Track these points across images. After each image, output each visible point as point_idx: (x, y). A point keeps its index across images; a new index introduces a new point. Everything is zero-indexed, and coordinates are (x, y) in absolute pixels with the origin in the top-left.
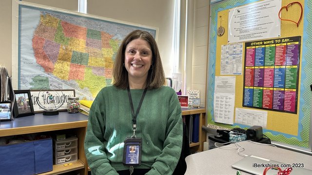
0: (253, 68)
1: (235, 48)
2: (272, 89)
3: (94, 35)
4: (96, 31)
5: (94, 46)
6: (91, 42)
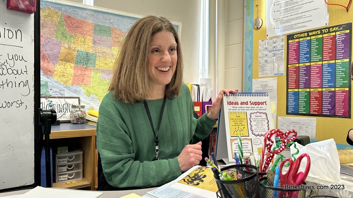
0: (297, 65)
1: (275, 43)
2: (320, 90)
3: (102, 32)
4: (105, 27)
5: (103, 44)
6: (99, 39)
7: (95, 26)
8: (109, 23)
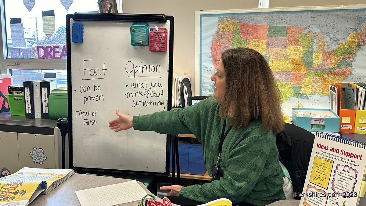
3: (276, 33)
4: (280, 27)
5: (277, 45)
6: (273, 41)
7: (269, 28)
8: (285, 22)
